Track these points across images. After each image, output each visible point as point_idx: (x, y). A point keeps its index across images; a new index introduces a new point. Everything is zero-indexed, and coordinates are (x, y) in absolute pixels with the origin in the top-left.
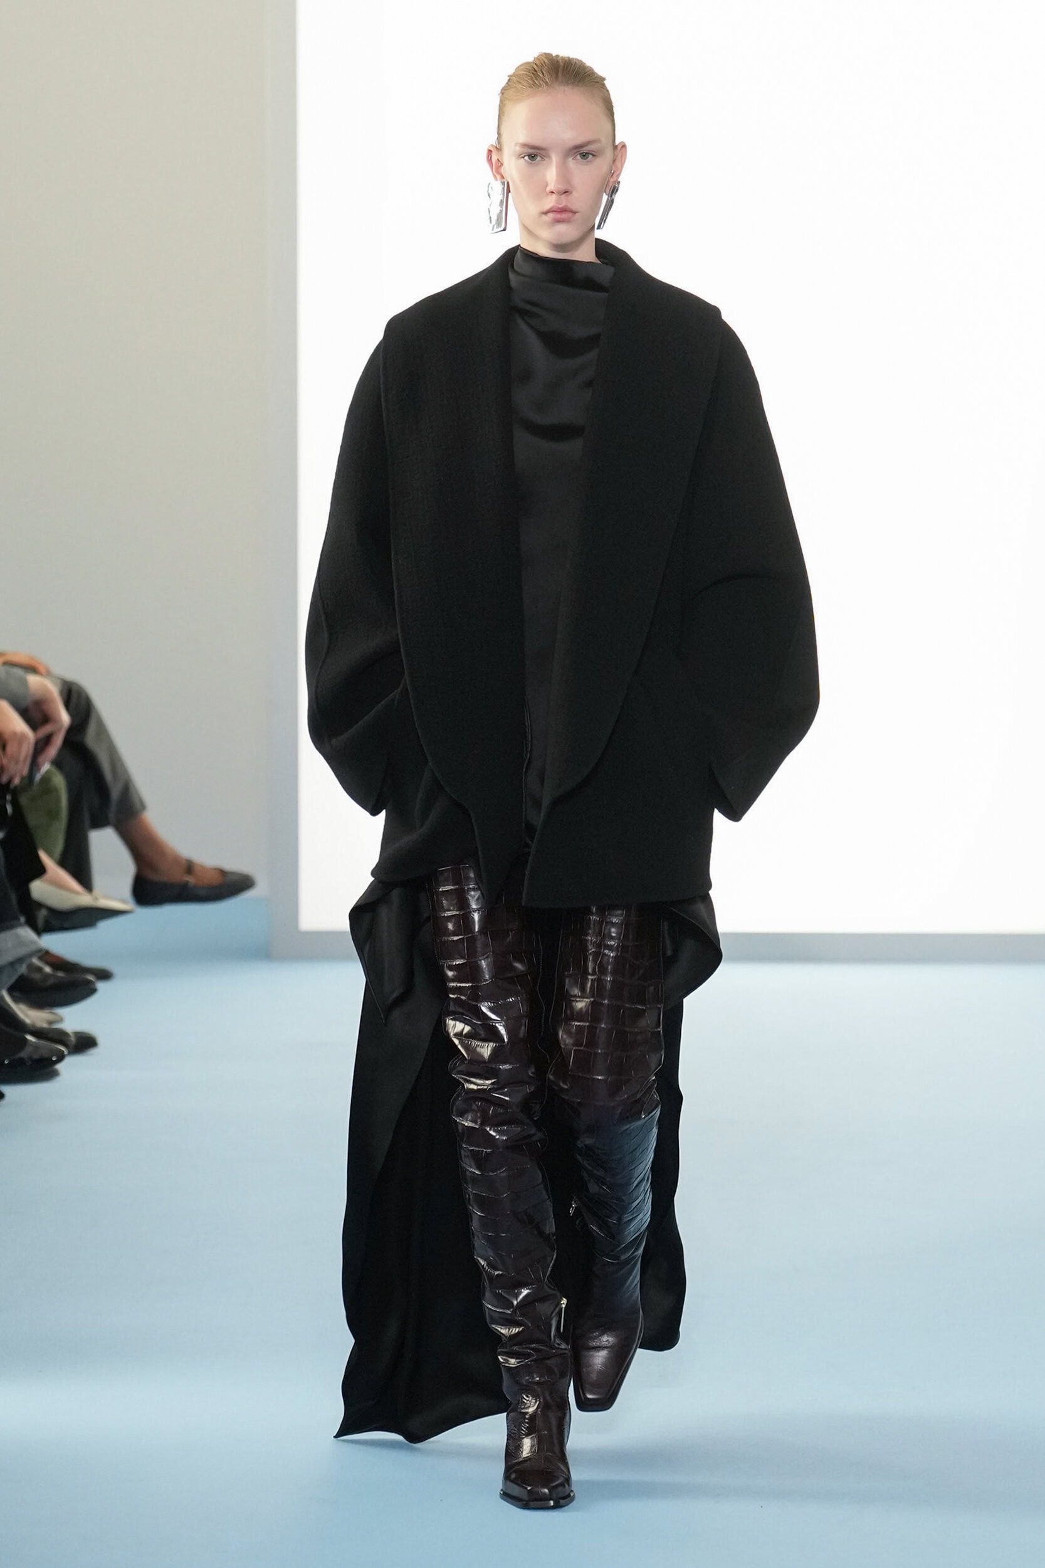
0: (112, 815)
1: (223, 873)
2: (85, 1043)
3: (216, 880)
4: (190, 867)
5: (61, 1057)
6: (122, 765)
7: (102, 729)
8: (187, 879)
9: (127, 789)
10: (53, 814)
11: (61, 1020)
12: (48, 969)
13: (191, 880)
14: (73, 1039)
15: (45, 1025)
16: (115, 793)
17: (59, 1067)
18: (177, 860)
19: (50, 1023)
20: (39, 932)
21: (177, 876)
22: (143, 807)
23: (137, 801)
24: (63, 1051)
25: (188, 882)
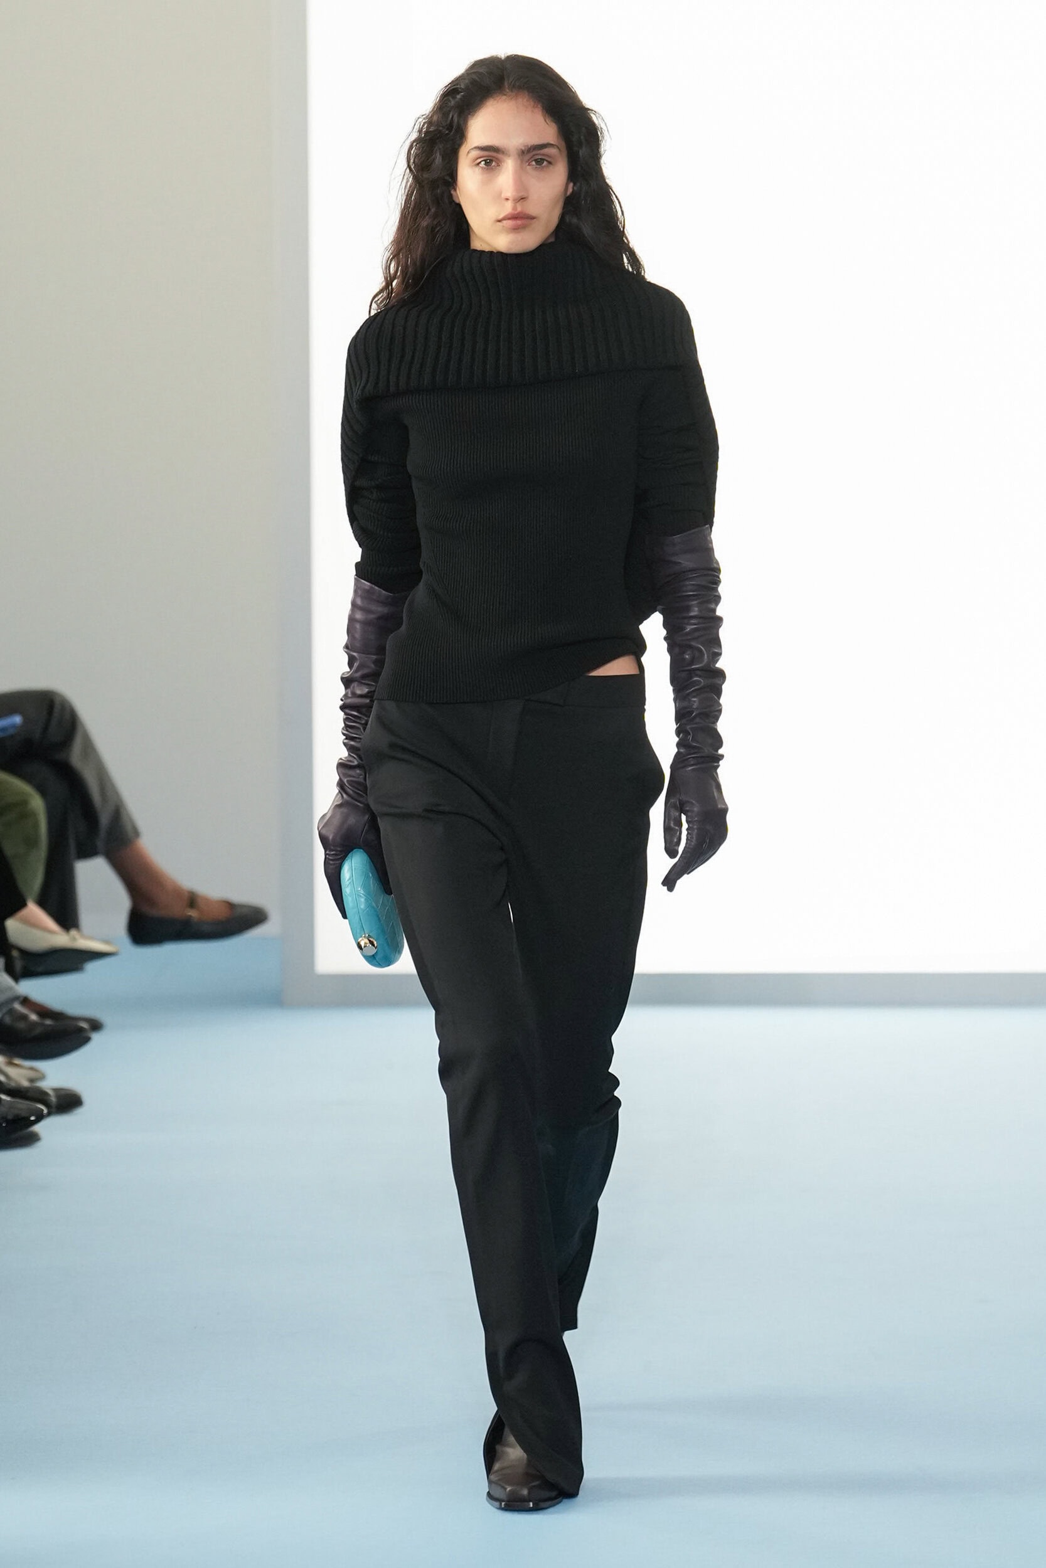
0: (100, 843)
1: (230, 905)
2: (68, 1102)
3: (222, 913)
4: (192, 900)
5: (40, 1117)
6: (113, 786)
7: (89, 747)
8: (189, 914)
9: (118, 813)
10: (31, 842)
11: (43, 1077)
12: (34, 1017)
13: (193, 913)
14: (53, 1099)
15: (25, 1084)
16: (104, 819)
17: (37, 1128)
18: (178, 892)
19: (32, 1080)
20: (16, 978)
21: (178, 910)
22: (137, 834)
23: (129, 828)
24: (43, 1110)
25: (191, 916)
